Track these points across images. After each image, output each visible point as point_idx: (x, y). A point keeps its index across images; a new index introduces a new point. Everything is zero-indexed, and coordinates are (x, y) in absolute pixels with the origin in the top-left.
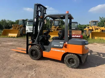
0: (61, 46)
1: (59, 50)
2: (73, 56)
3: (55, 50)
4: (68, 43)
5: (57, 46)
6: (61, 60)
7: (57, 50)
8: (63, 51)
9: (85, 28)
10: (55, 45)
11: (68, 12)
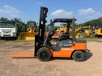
0: (71, 45)
1: (69, 48)
2: (80, 52)
3: (66, 49)
4: (76, 42)
5: (67, 45)
6: (70, 57)
7: (67, 49)
8: (72, 49)
9: (57, 30)
10: (65, 45)
11: (74, 17)
